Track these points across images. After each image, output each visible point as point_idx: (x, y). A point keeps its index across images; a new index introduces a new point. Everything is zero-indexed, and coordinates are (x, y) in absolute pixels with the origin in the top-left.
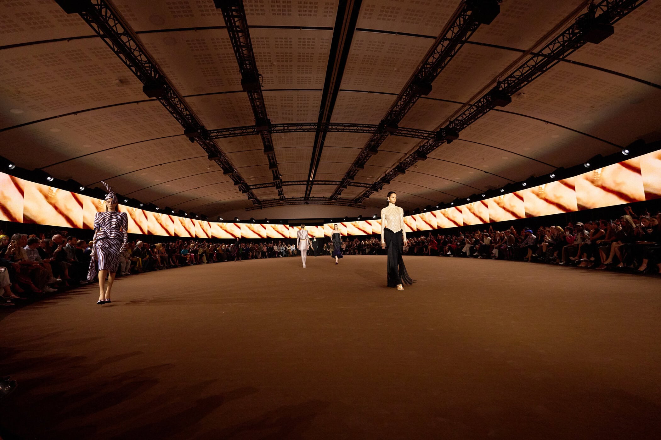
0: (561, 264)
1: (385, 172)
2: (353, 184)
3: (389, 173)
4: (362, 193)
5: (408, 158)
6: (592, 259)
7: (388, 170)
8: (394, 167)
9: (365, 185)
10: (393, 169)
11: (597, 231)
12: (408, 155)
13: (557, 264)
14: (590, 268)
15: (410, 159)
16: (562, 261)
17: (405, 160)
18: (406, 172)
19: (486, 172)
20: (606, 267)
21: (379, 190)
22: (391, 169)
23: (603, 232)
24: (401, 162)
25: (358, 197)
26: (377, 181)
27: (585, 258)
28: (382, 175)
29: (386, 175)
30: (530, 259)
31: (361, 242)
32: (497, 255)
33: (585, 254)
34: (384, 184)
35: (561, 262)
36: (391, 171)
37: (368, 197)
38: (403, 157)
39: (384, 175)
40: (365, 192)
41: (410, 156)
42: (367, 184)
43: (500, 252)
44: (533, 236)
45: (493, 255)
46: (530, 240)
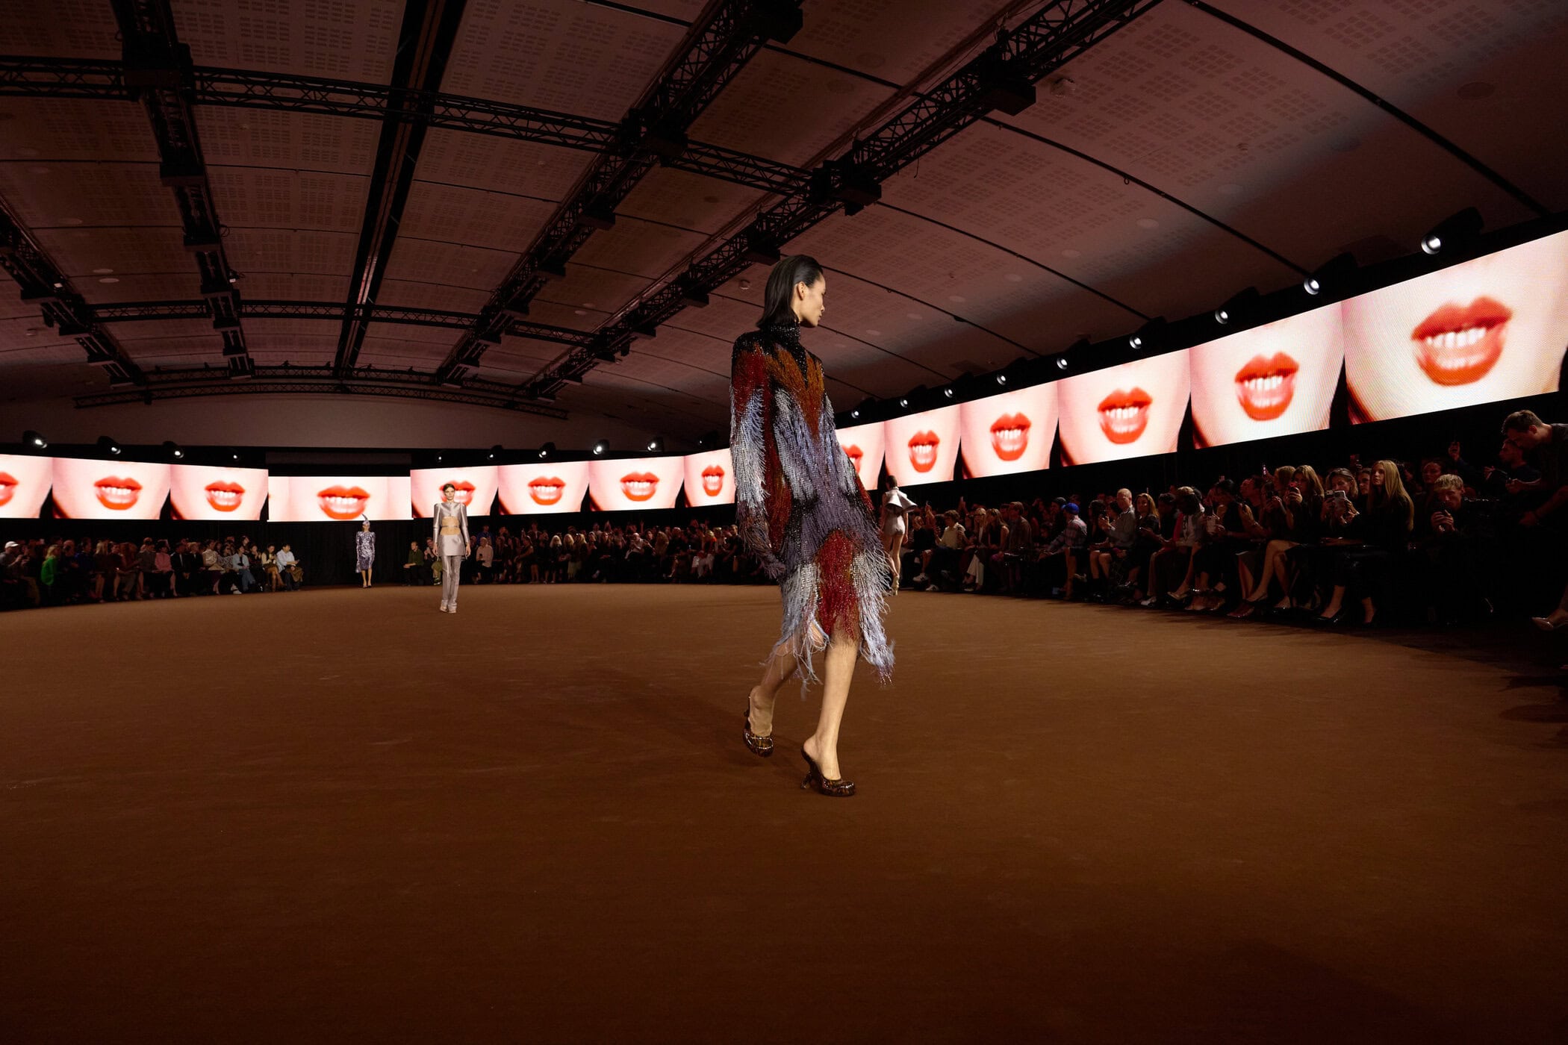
0: (1146, 603)
1: (640, 294)
2: (525, 328)
3: (652, 299)
4: (558, 365)
5: (718, 251)
7: (649, 287)
8: (671, 278)
9: (569, 336)
10: (668, 287)
12: (719, 242)
13: (1136, 606)
14: (1214, 614)
15: (726, 254)
16: (1148, 594)
17: (708, 258)
18: (712, 298)
19: (957, 318)
20: (1250, 611)
21: (618, 356)
22: (660, 285)
24: (695, 262)
25: (541, 377)
26: (611, 324)
28: (628, 304)
29: (642, 306)
32: (979, 581)
33: (1204, 575)
34: (634, 335)
35: (1146, 598)
36: (660, 293)
37: (578, 378)
38: (703, 246)
39: (635, 304)
40: (567, 358)
41: (724, 245)
42: (575, 333)
43: (987, 573)
44: (1078, 521)
45: (968, 581)
46: (1069, 533)
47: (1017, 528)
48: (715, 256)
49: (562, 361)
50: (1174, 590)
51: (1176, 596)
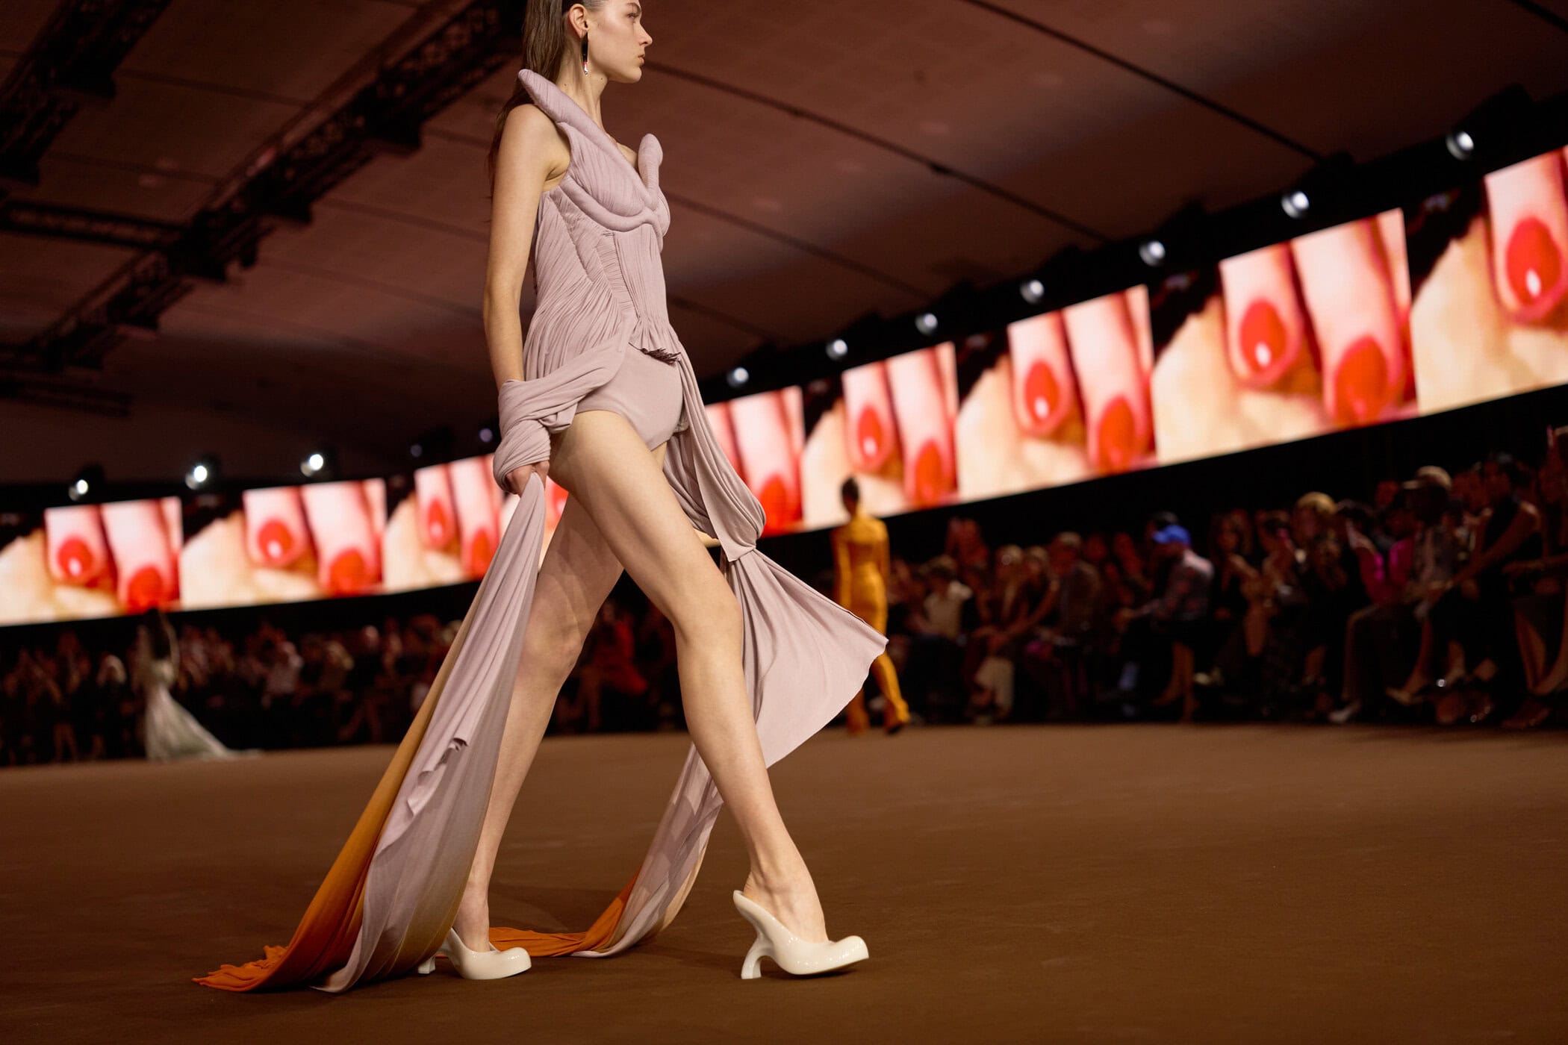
0: (1340, 716)
1: (276, 138)
2: (26, 217)
3: (302, 144)
4: (104, 297)
5: (439, 36)
6: (1486, 670)
7: (295, 121)
8: (341, 100)
9: (127, 232)
10: (336, 118)
11: (1506, 511)
12: (439, 21)
13: (1321, 721)
14: (1479, 725)
15: (453, 43)
16: (1345, 696)
17: (416, 54)
18: (431, 143)
19: (938, 169)
20: (1544, 713)
21: (233, 270)
22: (317, 117)
23: (1530, 518)
24: (391, 62)
25: (71, 324)
26: (216, 204)
27: (1457, 671)
28: (252, 160)
29: (282, 161)
30: (1190, 704)
31: (96, 665)
32: (1004, 698)
33: (1455, 648)
34: (266, 222)
35: (1340, 706)
36: (319, 131)
37: (149, 321)
38: (405, 31)
39: (264, 160)
40: (124, 282)
41: (448, 25)
42: (140, 223)
43: (1020, 679)
44: (1194, 561)
45: (981, 700)
46: (1181, 587)
47: (1076, 585)
48: (431, 49)
49: (115, 288)
50: (1400, 685)
51: (1403, 696)
